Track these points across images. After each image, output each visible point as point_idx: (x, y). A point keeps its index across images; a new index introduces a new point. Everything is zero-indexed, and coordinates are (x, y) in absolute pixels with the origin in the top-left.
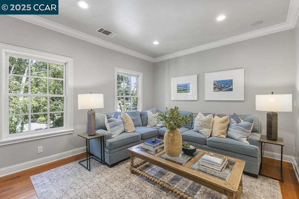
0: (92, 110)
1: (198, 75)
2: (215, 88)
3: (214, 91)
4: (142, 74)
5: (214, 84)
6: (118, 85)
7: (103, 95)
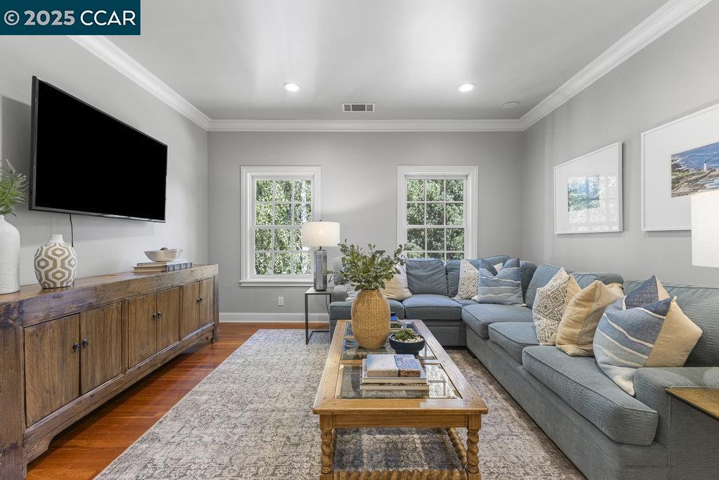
0: (321, 248)
1: (623, 145)
2: (675, 183)
3: (673, 195)
4: (476, 168)
5: (675, 167)
6: (408, 202)
7: (339, 224)
